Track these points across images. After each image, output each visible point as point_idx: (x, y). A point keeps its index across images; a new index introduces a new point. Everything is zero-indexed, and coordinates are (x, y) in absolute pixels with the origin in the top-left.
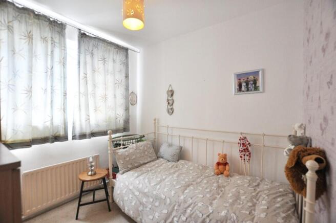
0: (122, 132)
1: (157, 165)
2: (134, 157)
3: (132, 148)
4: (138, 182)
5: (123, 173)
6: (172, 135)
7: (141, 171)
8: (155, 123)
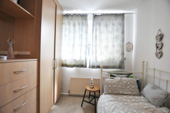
0: (118, 69)
1: (133, 100)
2: (115, 86)
3: (117, 80)
4: (107, 105)
5: (105, 94)
6: (160, 79)
7: (116, 98)
8: (143, 65)
